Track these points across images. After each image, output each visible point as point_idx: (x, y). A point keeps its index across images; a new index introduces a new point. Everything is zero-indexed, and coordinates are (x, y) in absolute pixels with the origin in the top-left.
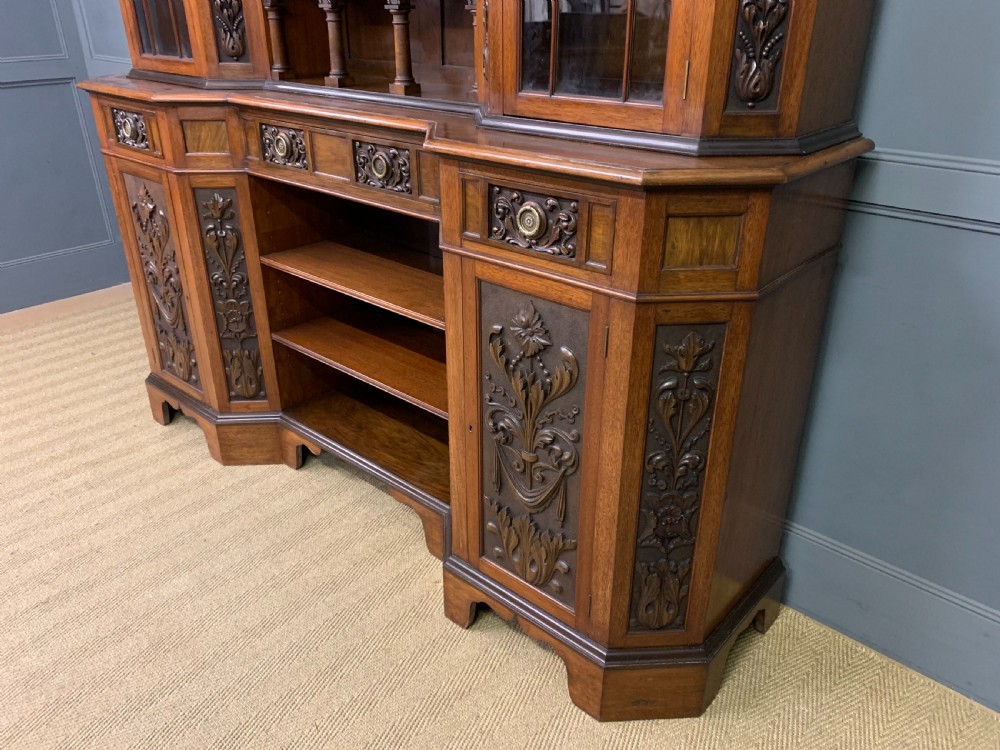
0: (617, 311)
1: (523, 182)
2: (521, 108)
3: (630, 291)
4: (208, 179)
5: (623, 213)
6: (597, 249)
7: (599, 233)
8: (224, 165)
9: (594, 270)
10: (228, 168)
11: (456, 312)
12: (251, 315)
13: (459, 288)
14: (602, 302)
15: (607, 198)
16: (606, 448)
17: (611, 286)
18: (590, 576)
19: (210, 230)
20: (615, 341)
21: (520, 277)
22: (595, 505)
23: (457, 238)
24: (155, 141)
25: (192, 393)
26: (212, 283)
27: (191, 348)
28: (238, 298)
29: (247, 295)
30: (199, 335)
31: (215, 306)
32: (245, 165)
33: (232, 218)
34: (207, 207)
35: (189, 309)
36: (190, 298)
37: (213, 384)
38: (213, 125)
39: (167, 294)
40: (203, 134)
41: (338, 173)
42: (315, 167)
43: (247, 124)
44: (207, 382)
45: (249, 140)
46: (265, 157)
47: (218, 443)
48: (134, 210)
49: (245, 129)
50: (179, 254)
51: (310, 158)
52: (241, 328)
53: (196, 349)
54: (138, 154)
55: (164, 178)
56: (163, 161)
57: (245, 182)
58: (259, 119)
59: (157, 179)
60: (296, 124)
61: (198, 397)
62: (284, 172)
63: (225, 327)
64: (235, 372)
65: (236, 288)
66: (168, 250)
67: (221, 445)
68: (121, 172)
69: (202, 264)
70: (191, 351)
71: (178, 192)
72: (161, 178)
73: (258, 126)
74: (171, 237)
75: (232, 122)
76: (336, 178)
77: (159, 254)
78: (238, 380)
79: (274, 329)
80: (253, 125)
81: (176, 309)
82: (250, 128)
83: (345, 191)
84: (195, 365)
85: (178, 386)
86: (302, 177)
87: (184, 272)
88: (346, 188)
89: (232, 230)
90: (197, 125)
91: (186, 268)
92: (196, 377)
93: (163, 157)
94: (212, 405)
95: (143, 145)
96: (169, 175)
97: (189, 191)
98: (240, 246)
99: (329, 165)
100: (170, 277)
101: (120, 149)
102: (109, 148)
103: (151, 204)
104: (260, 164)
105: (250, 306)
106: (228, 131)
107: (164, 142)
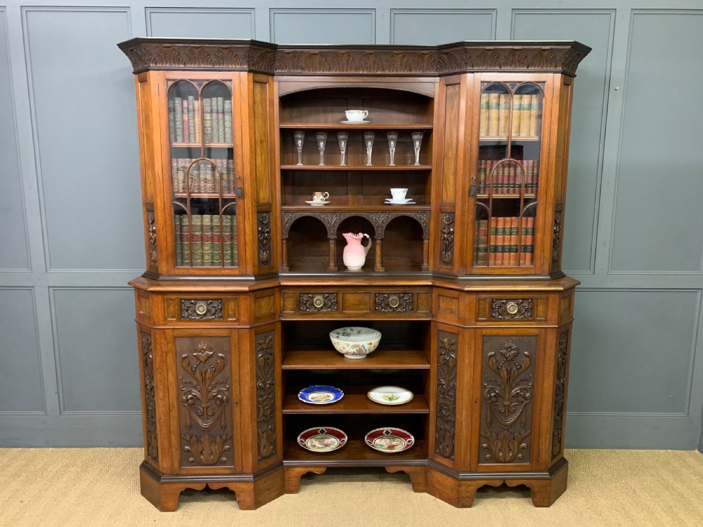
0: (549, 332)
1: (508, 296)
2: (475, 271)
3: (555, 325)
4: (263, 328)
5: (551, 300)
6: (541, 313)
7: (541, 308)
8: (271, 319)
9: (540, 320)
10: (273, 320)
11: (470, 353)
12: (274, 402)
13: (473, 342)
14: (543, 331)
15: (544, 296)
16: (546, 385)
17: (547, 325)
18: (539, 442)
19: (261, 357)
20: (549, 344)
21: (506, 330)
22: (541, 410)
23: (473, 322)
24: (231, 313)
25: (218, 471)
26: (259, 388)
27: (228, 437)
28: (269, 394)
29: (273, 391)
30: (242, 425)
31: (258, 403)
32: (280, 316)
33: (271, 347)
34: (260, 344)
35: (237, 411)
36: (239, 403)
37: (251, 455)
38: (267, 299)
39: (207, 408)
40: (263, 304)
41: (361, 309)
42: (343, 309)
43: (286, 295)
44: (244, 456)
45: (286, 303)
46: (300, 310)
47: (252, 495)
48: (184, 360)
49: (283, 298)
50: (235, 377)
51: (341, 305)
52: (269, 412)
53: (235, 437)
54: (205, 323)
55: (235, 332)
56: (236, 323)
57: (279, 326)
58: (300, 292)
59: (226, 335)
60: (332, 290)
61: (227, 472)
62: (317, 315)
63: (261, 414)
64: (264, 442)
65: (269, 388)
66: (219, 377)
67: (255, 495)
68: (175, 338)
69: (255, 379)
70: (226, 440)
71: (248, 339)
72: (231, 333)
73: (298, 295)
74: (227, 368)
75: (277, 295)
76: (360, 312)
77: (208, 382)
78: (265, 446)
79: (284, 407)
80: (293, 295)
81: (216, 415)
82: (289, 297)
83: (365, 317)
84: (229, 449)
85: (201, 472)
86: (332, 316)
87: (238, 387)
88: (367, 315)
89: (271, 354)
90: (261, 299)
91: (242, 383)
92: (226, 457)
93: (238, 321)
94: (245, 470)
95: (213, 317)
96: (240, 330)
97: (254, 337)
98: (273, 362)
99: (355, 307)
100: (217, 395)
101: (181, 323)
102: (165, 325)
103: (210, 351)
104: (294, 314)
105: (274, 397)
106: (274, 301)
107: (242, 312)
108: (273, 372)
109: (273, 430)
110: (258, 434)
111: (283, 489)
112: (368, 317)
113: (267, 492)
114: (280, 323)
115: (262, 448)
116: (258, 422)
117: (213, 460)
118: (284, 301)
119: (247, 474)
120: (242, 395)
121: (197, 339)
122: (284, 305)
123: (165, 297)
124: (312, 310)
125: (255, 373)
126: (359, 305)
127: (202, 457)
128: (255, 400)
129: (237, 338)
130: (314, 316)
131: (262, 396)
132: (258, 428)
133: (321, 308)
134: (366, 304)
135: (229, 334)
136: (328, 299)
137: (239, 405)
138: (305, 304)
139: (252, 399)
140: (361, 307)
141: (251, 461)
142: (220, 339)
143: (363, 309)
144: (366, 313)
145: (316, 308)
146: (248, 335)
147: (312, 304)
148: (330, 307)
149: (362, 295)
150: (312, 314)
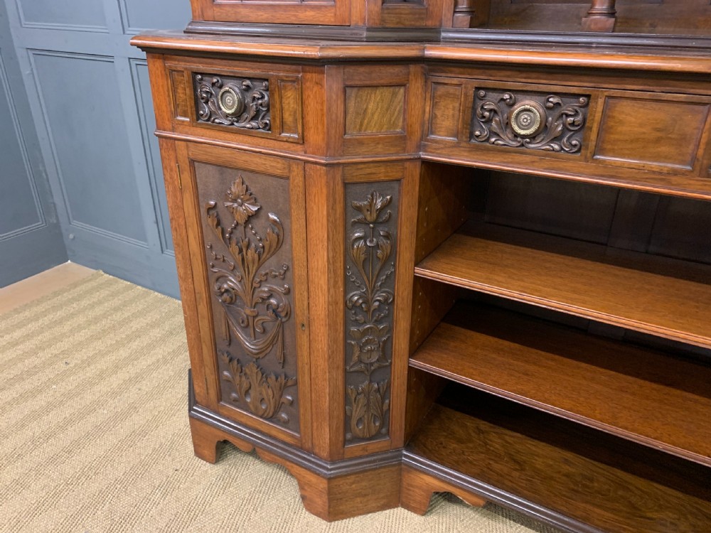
4: (368, 171)
8: (393, 150)
10: (397, 153)
12: (390, 339)
19: (359, 238)
24: (288, 118)
25: (274, 433)
26: (349, 307)
27: (290, 383)
28: (379, 321)
29: (389, 316)
30: (313, 370)
31: (347, 334)
32: (420, 147)
33: (387, 221)
34: (359, 209)
35: (303, 340)
36: (308, 325)
37: (327, 430)
38: (387, 92)
39: (254, 317)
40: (371, 106)
41: (657, 157)
42: (600, 149)
43: (441, 90)
44: (315, 424)
45: (438, 113)
46: (472, 135)
47: (325, 498)
48: (211, 212)
49: (433, 98)
50: (299, 271)
51: (593, 136)
52: (375, 357)
53: (300, 386)
54: (241, 137)
55: (297, 171)
56: (299, 147)
57: (415, 171)
58: (476, 83)
59: (278, 172)
60: (574, 86)
61: (288, 440)
62: (518, 158)
63: (355, 358)
64: (357, 411)
65: (379, 309)
66: (271, 264)
67: (330, 500)
68: (192, 162)
69: (340, 283)
70: (286, 386)
71: (325, 191)
72: (290, 171)
73: (471, 92)
74: (285, 247)
75: (416, 86)
76: (655, 165)
77: (253, 269)
78: (360, 420)
79: (413, 353)
80: (457, 91)
81: (270, 335)
82: (447, 95)
83: (669, 184)
84: (292, 403)
85: (249, 423)
86: (561, 165)
87: (306, 293)
88: (674, 179)
89: (387, 237)
90: (365, 92)
91: (312, 289)
92: (287, 414)
93: (302, 141)
94: (316, 450)
95: (254, 124)
96: (308, 166)
97: (340, 188)
98: (392, 256)
99: (638, 146)
100: (269, 297)
101: (199, 130)
102: (173, 130)
103: (253, 204)
104: (456, 145)
105: (390, 330)
106: (406, 101)
107: (311, 119)
108: (391, 278)
109: (385, 393)
110: (346, 395)
111: (396, 498)
112: (678, 186)
113: (358, 500)
114: (418, 164)
115: (354, 422)
116: (345, 371)
117: (265, 411)
118: (434, 105)
119: (320, 459)
120: (312, 312)
121: (230, 170)
122: (433, 117)
123: (169, 64)
124: (506, 140)
125: (340, 272)
126: (658, 141)
127: (248, 400)
128: (341, 328)
129: (301, 184)
130: (509, 158)
131: (357, 323)
132: (346, 383)
133: (533, 137)
134: (683, 140)
135: (285, 173)
136: (557, 113)
137: (306, 328)
138: (489, 121)
139: (331, 326)
140: (664, 149)
141: (328, 441)
142: (270, 180)
143: (667, 158)
144: (675, 173)
145: (516, 135)
146: (324, 181)
147: (508, 124)
148: (557, 139)
149: (675, 109)
150: (504, 150)
